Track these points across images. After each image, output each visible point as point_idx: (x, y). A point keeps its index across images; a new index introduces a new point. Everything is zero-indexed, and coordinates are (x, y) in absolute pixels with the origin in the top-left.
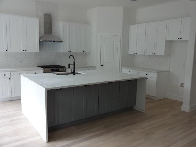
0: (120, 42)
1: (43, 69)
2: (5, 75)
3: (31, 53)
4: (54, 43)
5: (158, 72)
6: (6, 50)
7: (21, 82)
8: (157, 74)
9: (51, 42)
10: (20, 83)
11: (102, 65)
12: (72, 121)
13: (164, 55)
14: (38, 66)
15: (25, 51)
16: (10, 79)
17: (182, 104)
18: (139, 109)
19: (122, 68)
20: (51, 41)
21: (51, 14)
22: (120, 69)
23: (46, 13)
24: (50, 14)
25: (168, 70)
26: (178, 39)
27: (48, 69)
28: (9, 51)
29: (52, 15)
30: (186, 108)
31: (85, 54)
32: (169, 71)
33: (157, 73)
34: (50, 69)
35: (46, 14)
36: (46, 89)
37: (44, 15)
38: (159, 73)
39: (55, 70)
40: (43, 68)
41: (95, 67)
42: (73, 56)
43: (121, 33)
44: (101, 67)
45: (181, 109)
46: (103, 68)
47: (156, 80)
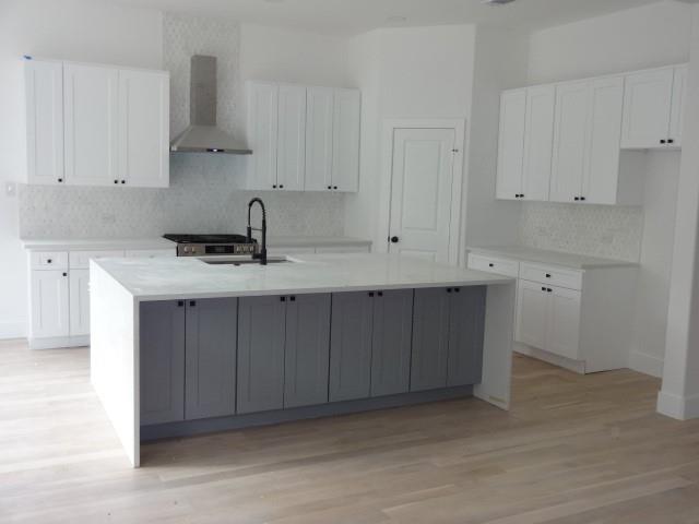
0: (460, 153)
1: (175, 244)
2: (49, 261)
3: (143, 190)
4: (220, 154)
5: (584, 267)
6: (60, 180)
7: (90, 284)
8: (583, 274)
9: (209, 154)
10: (88, 287)
11: (395, 240)
12: (233, 412)
13: (613, 202)
14: (167, 236)
15: (120, 184)
16: (65, 274)
17: (660, 389)
18: (491, 397)
19: (467, 252)
20: (212, 150)
21: (213, 55)
22: (462, 252)
23: (198, 53)
24: (210, 57)
25: (633, 260)
26: (662, 142)
27: (194, 247)
28: (67, 182)
29: (219, 60)
31: (335, 196)
32: (637, 266)
33: (584, 271)
34: (202, 246)
35: (196, 56)
36: (135, 298)
37: (192, 61)
38: (590, 268)
39: (220, 250)
40: (179, 242)
41: (368, 244)
42: (260, 202)
43: (466, 121)
44: (392, 244)
45: (655, 408)
46: (400, 251)
47: (577, 296)
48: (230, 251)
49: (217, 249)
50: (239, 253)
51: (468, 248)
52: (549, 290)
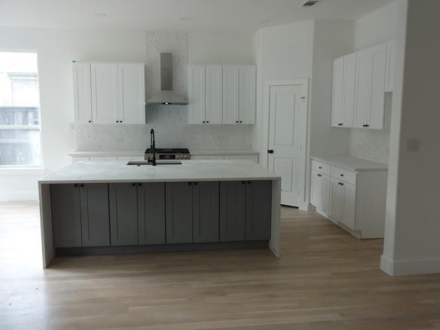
0: (306, 99)
5: (356, 170)
6: (90, 122)
11: (271, 152)
13: (381, 128)
15: (119, 123)
17: (382, 253)
18: (273, 249)
19: (311, 159)
20: (165, 104)
22: (308, 162)
23: (163, 51)
30: (387, 262)
33: (357, 172)
34: (158, 155)
35: (163, 53)
37: (162, 56)
38: (361, 172)
39: (168, 157)
41: (257, 154)
43: (309, 79)
44: (270, 154)
45: (379, 266)
46: (274, 158)
47: (353, 188)
48: (173, 157)
49: (166, 157)
50: (178, 159)
51: (311, 157)
52: (342, 184)
